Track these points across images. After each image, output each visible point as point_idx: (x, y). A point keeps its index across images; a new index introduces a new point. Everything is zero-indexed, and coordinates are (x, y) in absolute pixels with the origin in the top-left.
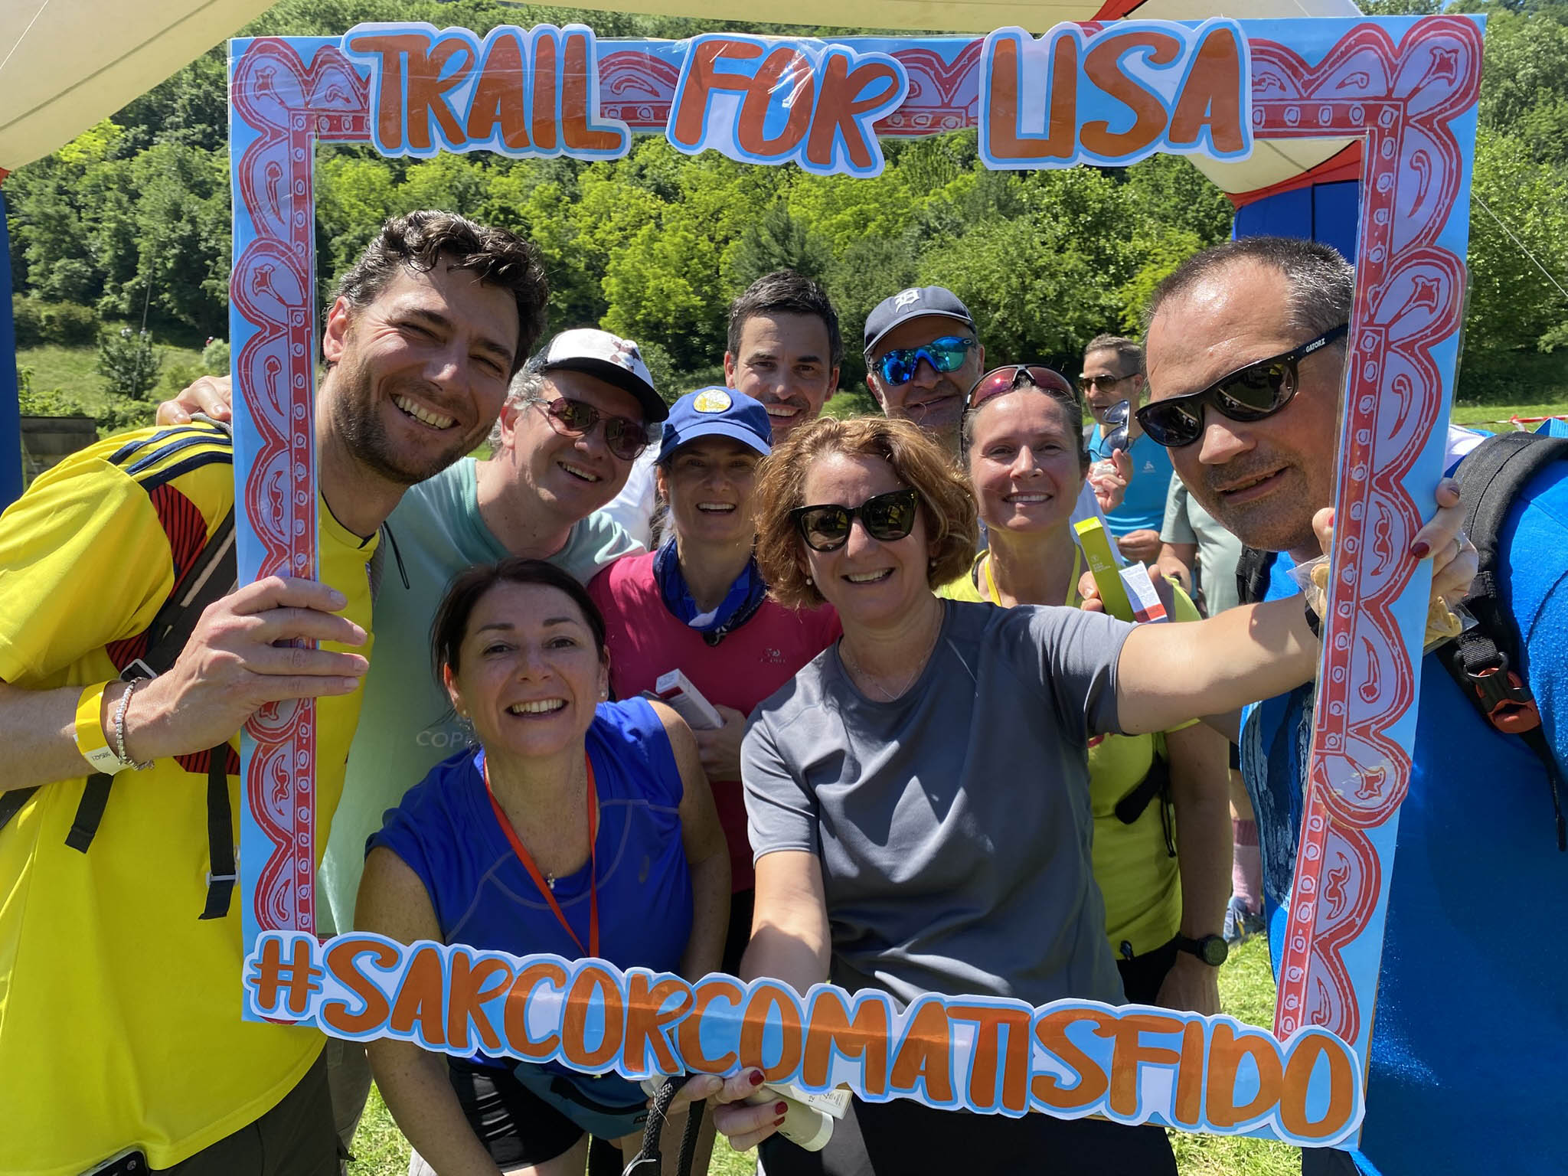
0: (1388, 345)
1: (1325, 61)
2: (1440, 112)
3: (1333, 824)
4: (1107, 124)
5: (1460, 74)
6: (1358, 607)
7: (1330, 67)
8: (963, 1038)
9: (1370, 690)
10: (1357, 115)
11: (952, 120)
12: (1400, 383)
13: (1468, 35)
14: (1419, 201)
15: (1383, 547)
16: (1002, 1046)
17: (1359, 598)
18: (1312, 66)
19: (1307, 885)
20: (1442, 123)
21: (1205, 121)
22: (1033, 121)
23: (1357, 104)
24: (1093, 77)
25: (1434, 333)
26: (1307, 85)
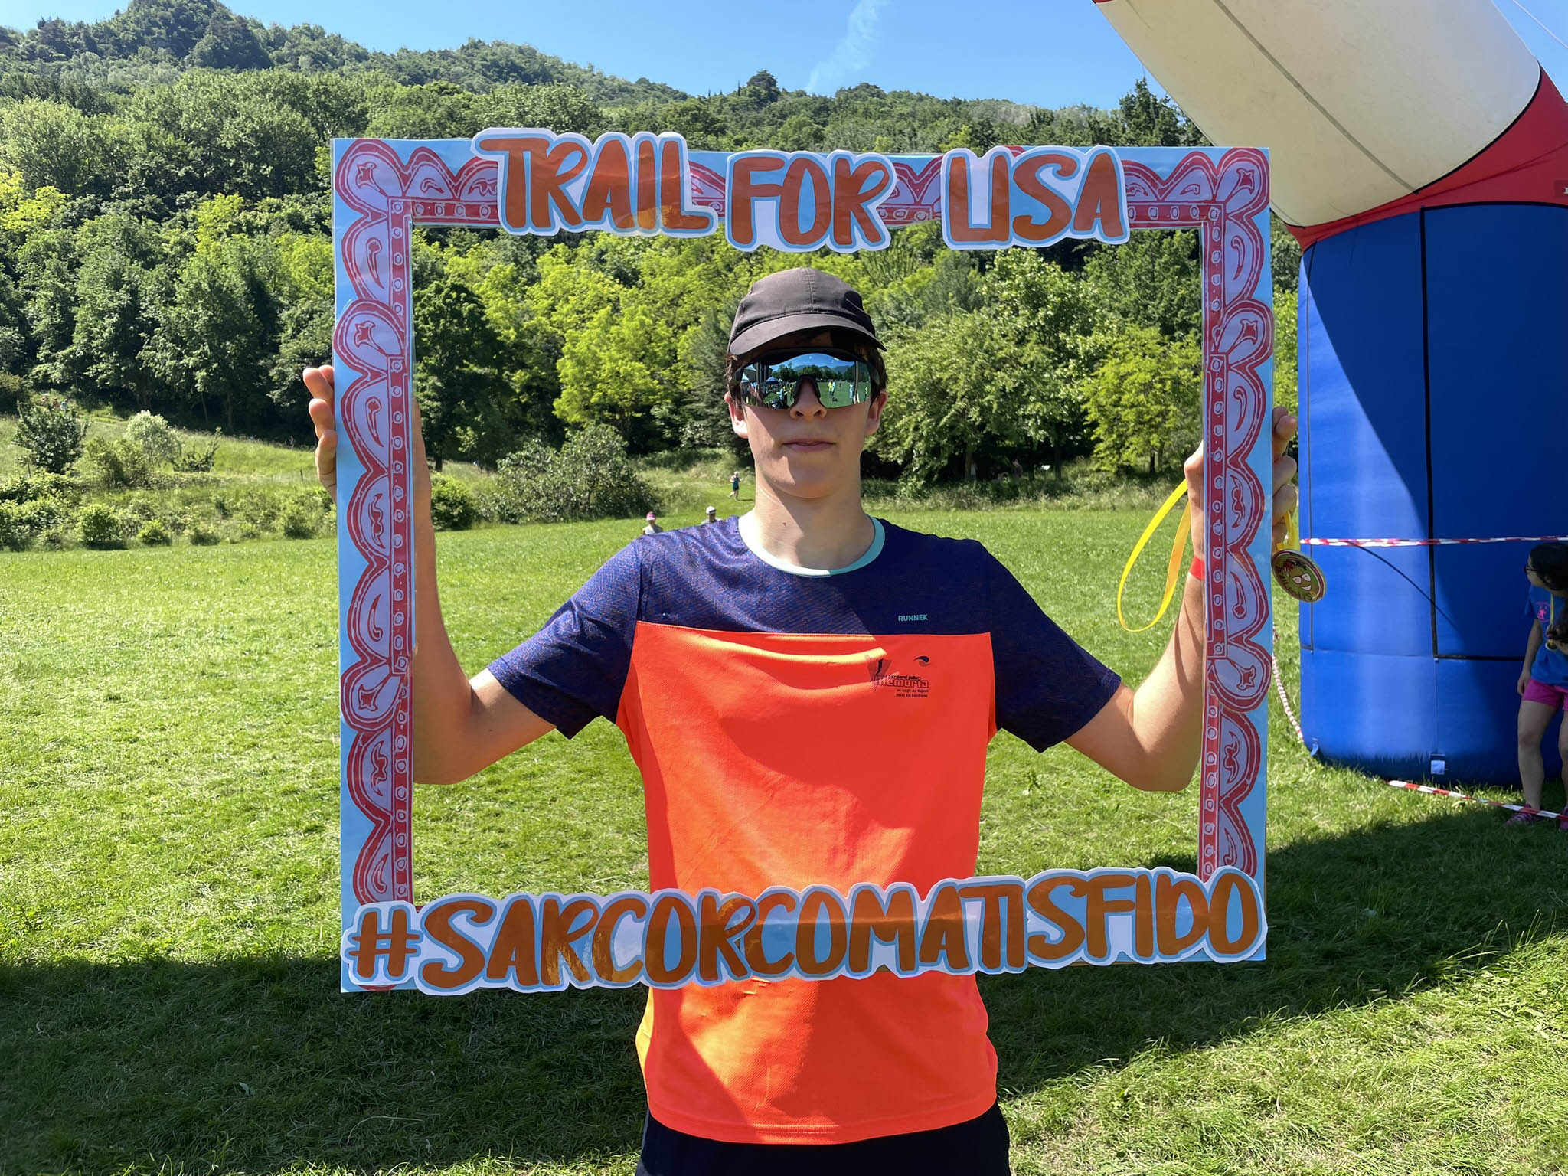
0: (1229, 369)
1: (1172, 175)
2: (1247, 210)
3: (1225, 711)
4: (1030, 217)
5: (1257, 186)
6: (1226, 551)
7: (1176, 180)
8: (973, 913)
9: (1240, 610)
10: (1194, 213)
11: (922, 214)
12: (1239, 392)
13: (1259, 160)
14: (1239, 269)
15: (1239, 507)
16: (1004, 916)
17: (1226, 544)
18: (1164, 179)
19: (1211, 759)
20: (1249, 217)
21: (1098, 216)
22: (980, 215)
23: (1194, 205)
24: (1019, 184)
25: (1257, 358)
26: (1161, 192)
